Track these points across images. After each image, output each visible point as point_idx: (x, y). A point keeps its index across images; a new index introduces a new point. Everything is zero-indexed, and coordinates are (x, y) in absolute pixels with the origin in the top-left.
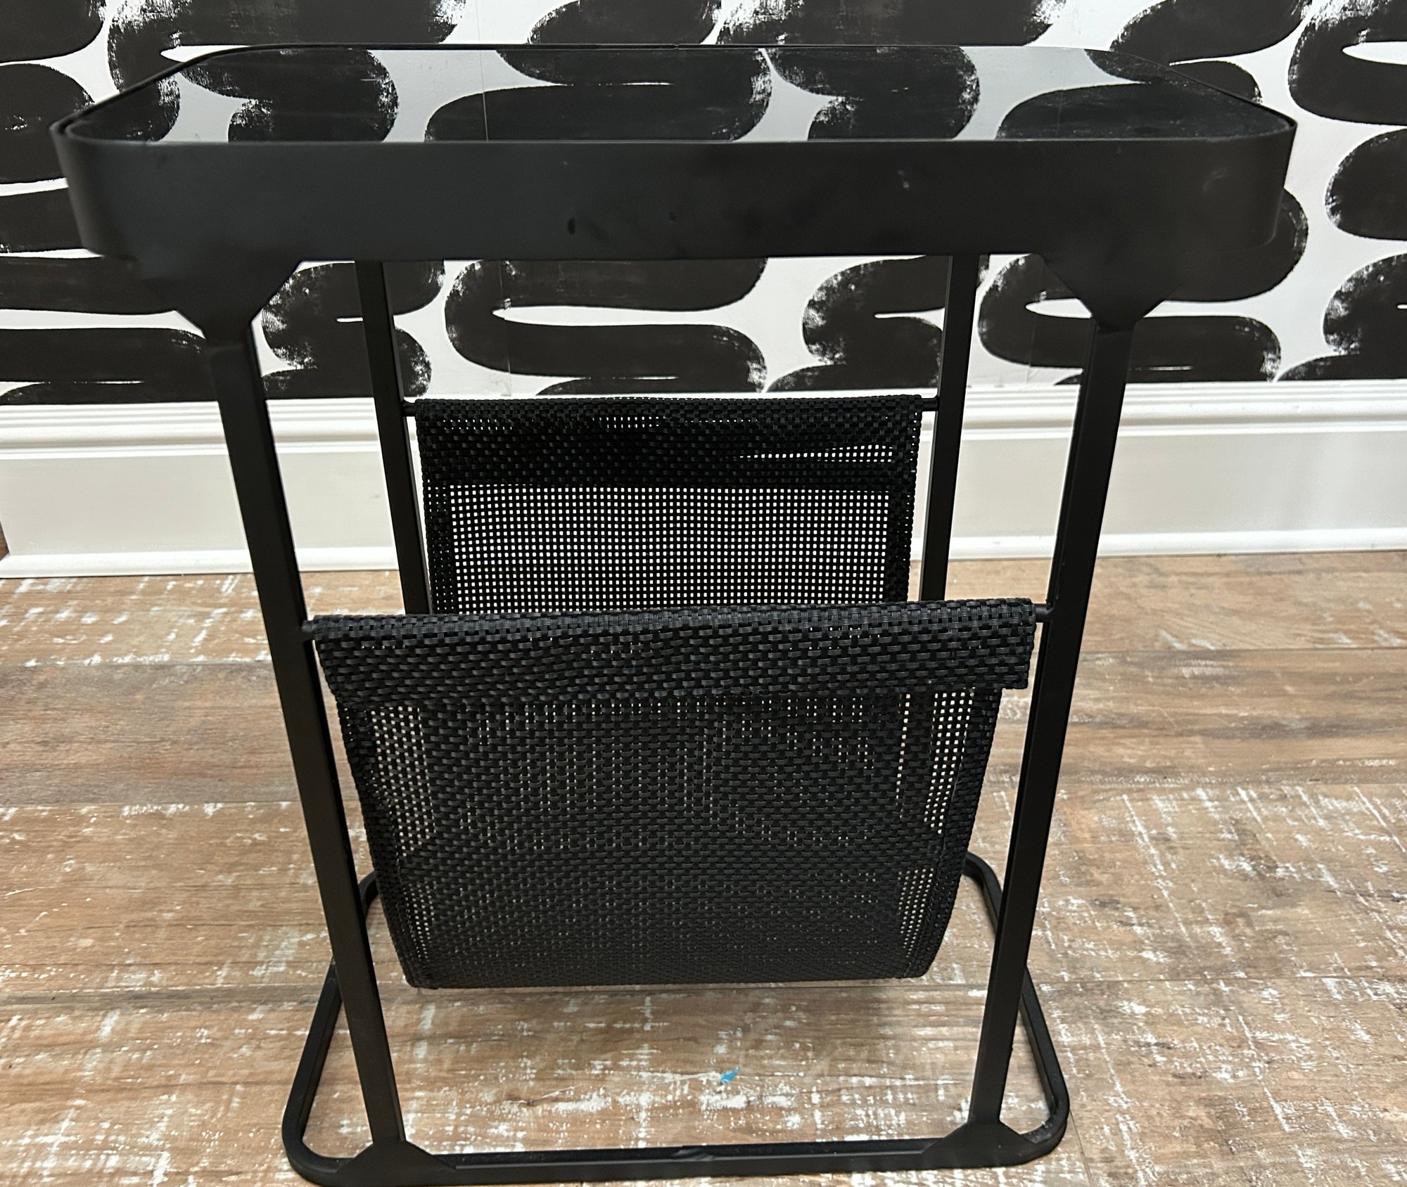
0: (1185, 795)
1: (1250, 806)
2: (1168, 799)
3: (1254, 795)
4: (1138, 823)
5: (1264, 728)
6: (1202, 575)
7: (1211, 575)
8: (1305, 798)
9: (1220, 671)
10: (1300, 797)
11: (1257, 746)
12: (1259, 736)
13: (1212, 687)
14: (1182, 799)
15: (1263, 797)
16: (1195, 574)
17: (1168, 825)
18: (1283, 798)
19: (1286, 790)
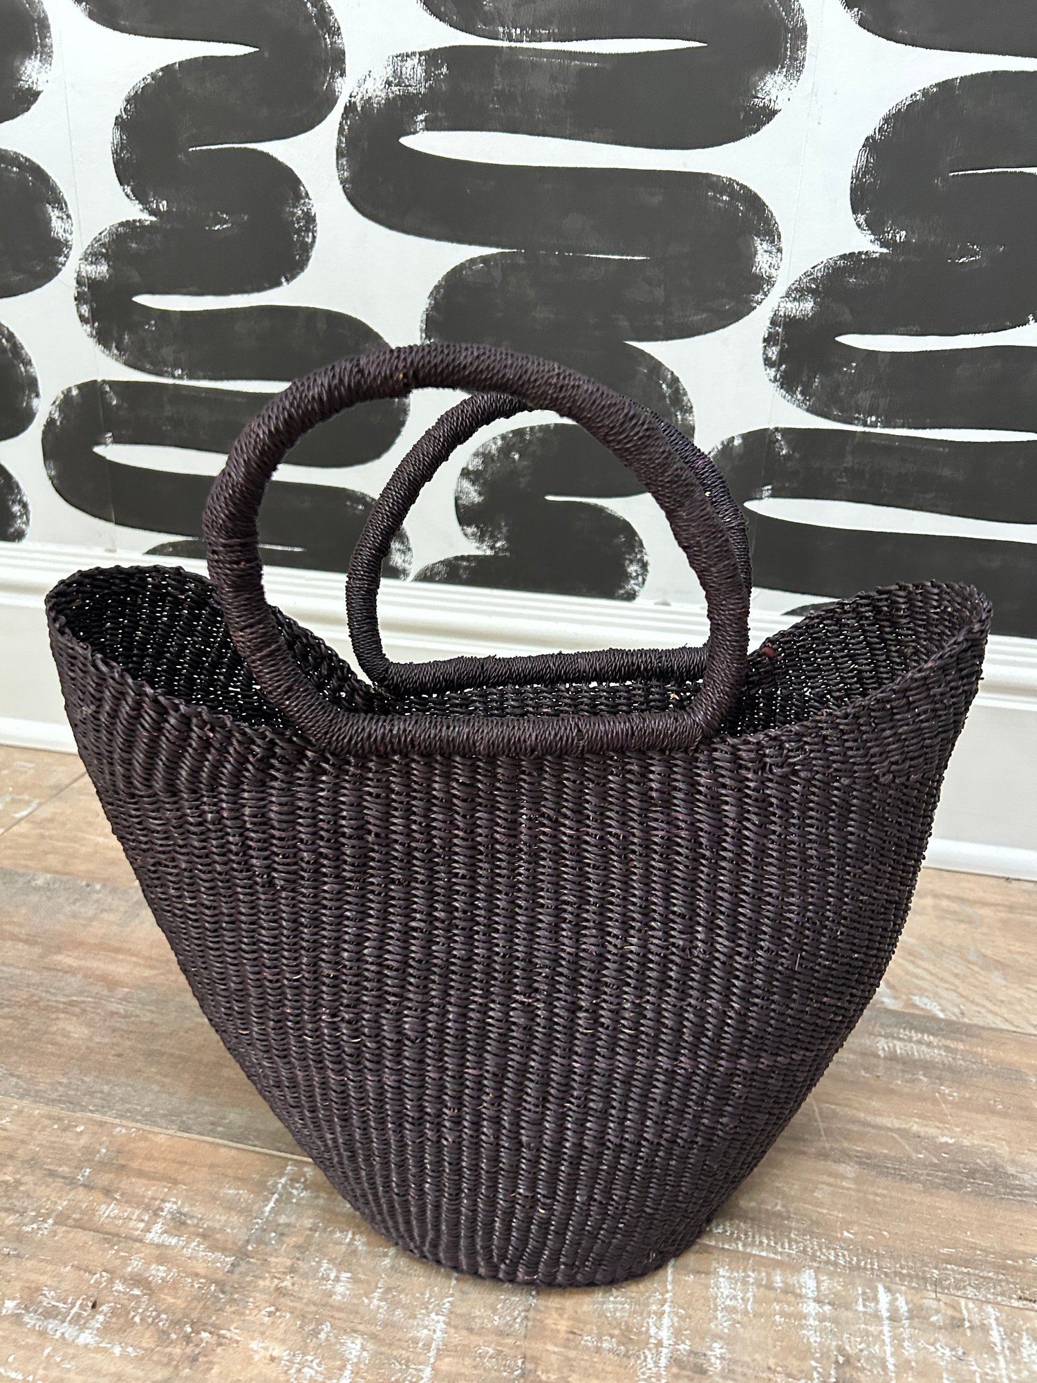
0: (778, 1280)
1: (886, 1329)
2: (745, 1283)
3: (903, 1307)
4: (666, 1321)
5: (972, 1174)
6: (973, 903)
7: (984, 904)
8: (995, 1336)
9: (937, 1055)
10: (985, 1329)
11: (947, 1205)
12: (959, 1186)
13: (912, 1081)
14: (770, 1287)
15: (918, 1314)
16: (963, 900)
17: (717, 1337)
18: (956, 1324)
19: (968, 1309)
